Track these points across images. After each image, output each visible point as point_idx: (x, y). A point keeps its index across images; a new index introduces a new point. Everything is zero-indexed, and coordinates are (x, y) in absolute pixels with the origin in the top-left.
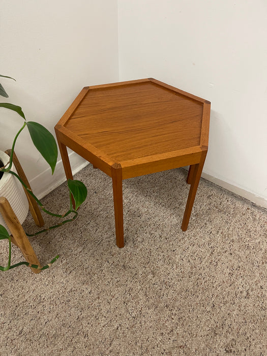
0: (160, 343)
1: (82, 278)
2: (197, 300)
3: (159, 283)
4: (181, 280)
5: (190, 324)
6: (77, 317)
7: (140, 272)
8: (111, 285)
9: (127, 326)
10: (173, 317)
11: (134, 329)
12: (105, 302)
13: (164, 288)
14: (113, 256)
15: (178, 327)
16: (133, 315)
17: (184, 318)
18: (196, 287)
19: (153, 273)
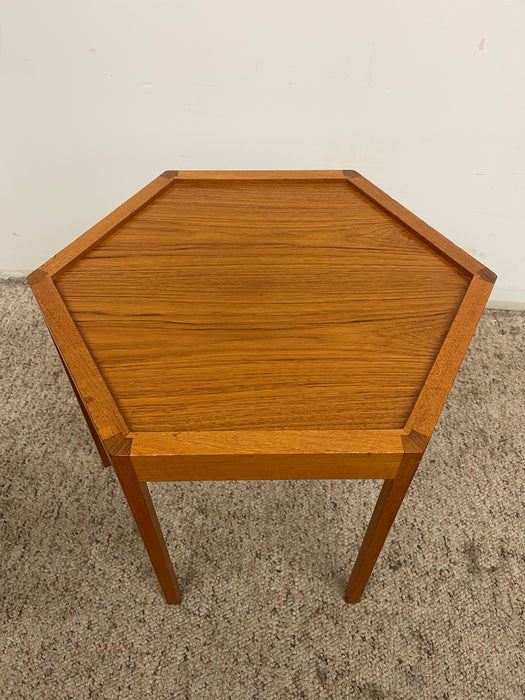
0: (281, 630)
1: (54, 609)
2: (304, 512)
3: (222, 522)
4: (259, 494)
5: (313, 561)
6: (87, 693)
7: (176, 523)
8: (128, 584)
9: (203, 640)
10: (278, 568)
11: (218, 637)
12: (133, 624)
13: (236, 527)
14: (101, 524)
15: (296, 580)
16: (204, 611)
17: (297, 558)
18: (291, 491)
19: (202, 510)
